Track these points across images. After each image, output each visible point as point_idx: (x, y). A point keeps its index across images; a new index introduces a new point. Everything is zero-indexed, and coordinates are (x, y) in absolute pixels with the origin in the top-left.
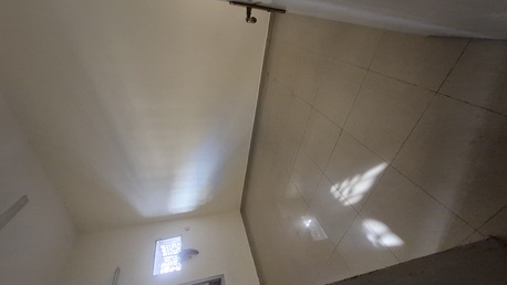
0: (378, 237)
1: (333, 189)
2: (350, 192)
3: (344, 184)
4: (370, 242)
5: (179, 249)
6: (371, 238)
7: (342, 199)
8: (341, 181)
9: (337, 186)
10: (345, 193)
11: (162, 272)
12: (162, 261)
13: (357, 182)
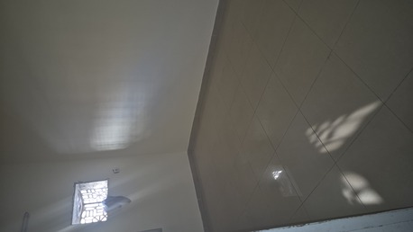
0: (356, 193)
1: (310, 131)
2: (330, 135)
3: (324, 126)
4: (345, 199)
5: (104, 196)
6: (347, 194)
7: (319, 144)
8: (320, 122)
9: (314, 127)
10: (324, 137)
11: (83, 222)
12: (82, 209)
13: (341, 123)
